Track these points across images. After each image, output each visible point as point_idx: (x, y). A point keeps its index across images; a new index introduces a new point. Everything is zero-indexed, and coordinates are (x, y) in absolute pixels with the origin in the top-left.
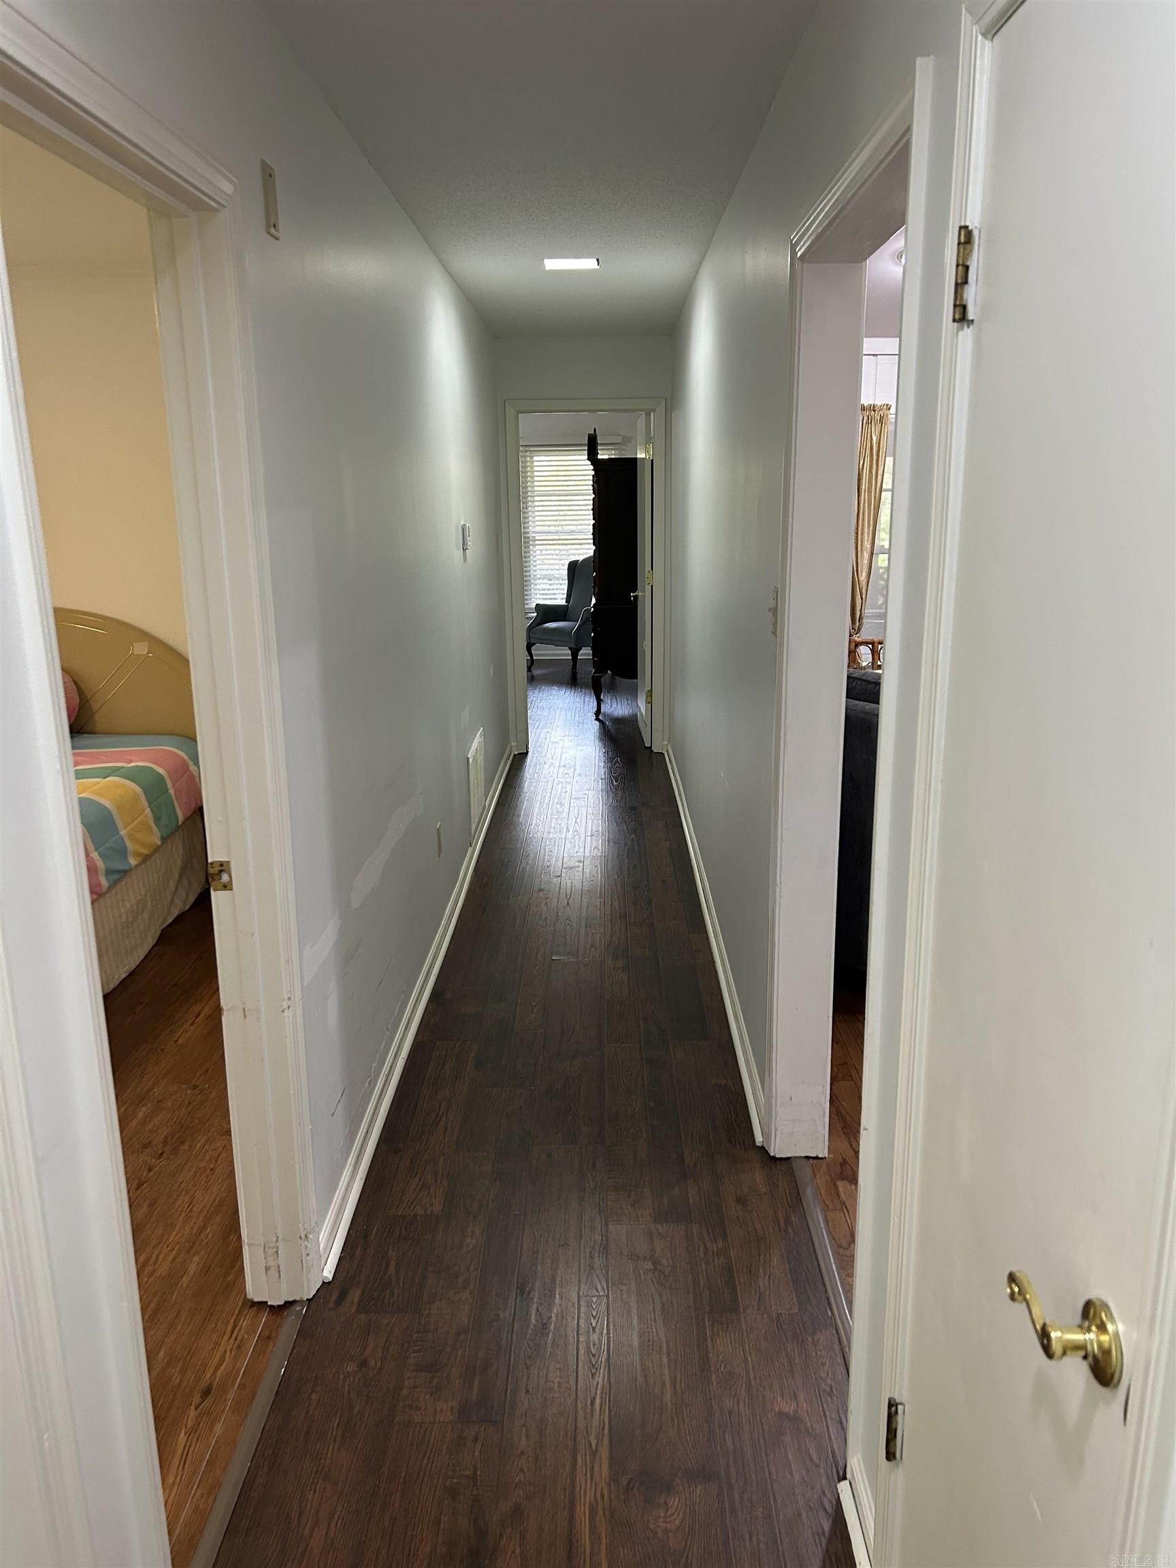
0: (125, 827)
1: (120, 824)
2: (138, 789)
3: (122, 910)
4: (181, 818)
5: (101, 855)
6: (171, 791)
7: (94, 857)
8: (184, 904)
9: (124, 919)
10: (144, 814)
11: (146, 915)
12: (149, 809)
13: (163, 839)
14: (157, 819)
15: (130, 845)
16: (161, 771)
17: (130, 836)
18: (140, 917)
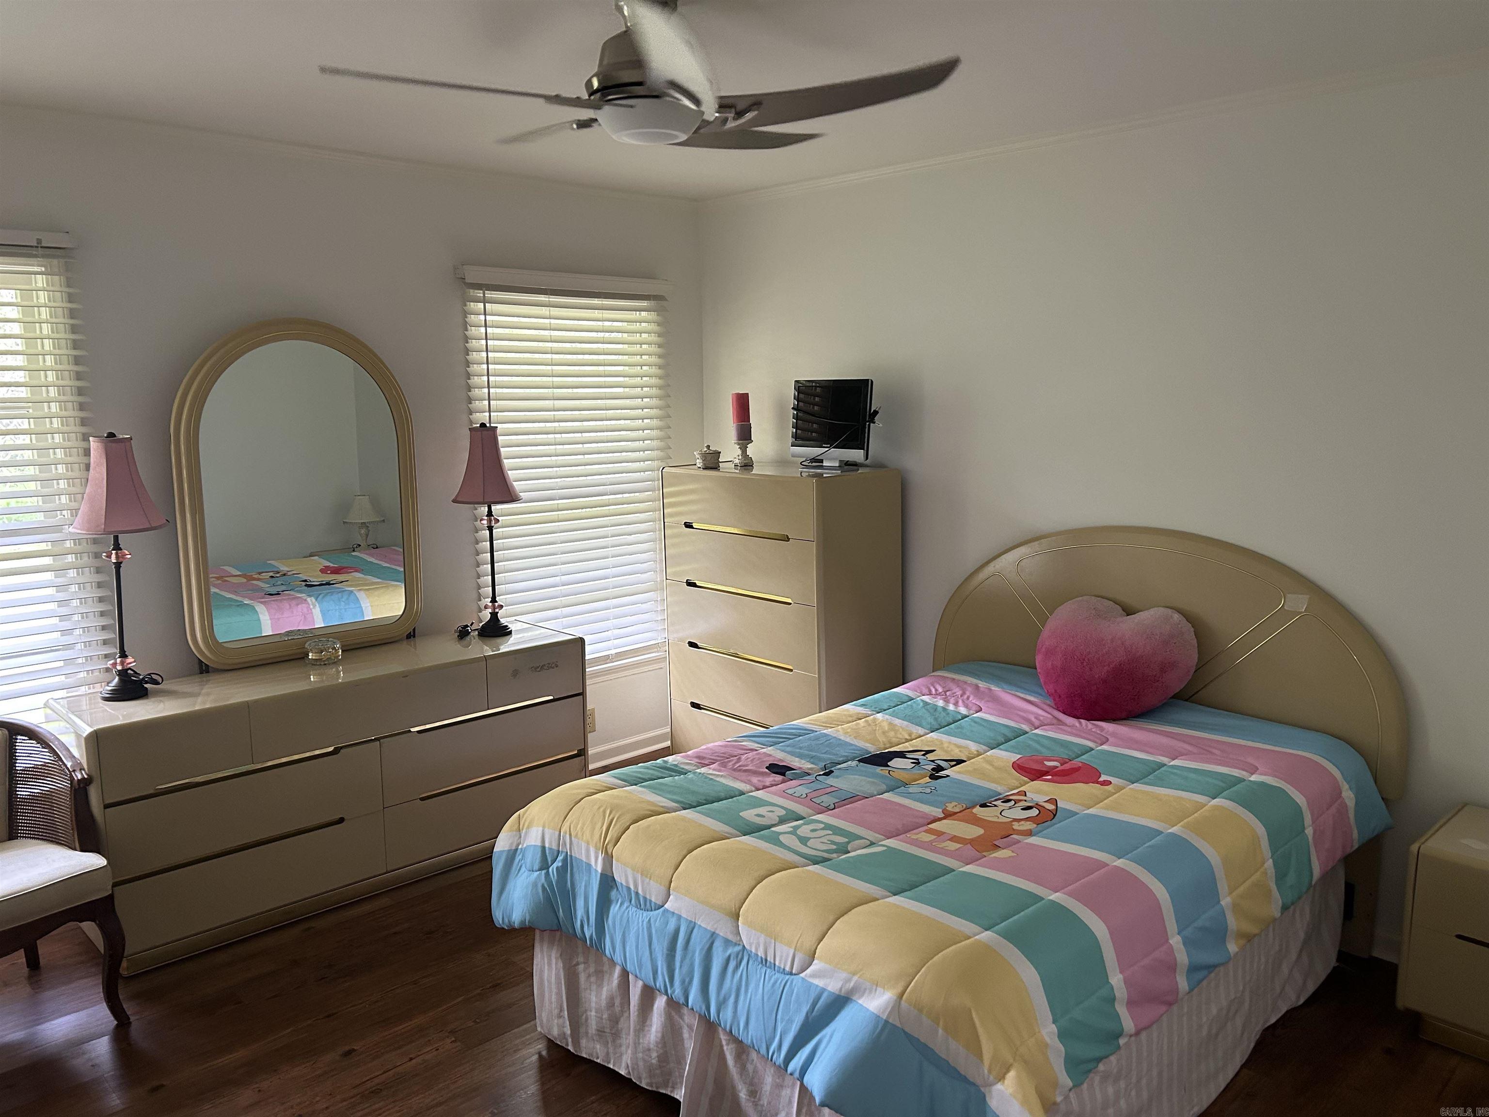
0: (1230, 893)
1: (1223, 886)
2: (1261, 830)
3: (1204, 1019)
4: (1317, 872)
5: (1186, 942)
6: (1309, 831)
7: (1175, 946)
8: (1298, 997)
9: (1204, 1032)
10: (1262, 870)
11: (1239, 1022)
12: (1271, 860)
13: (1285, 908)
14: (1281, 877)
15: (1232, 922)
16: (1300, 799)
17: (1235, 907)
18: (1229, 1024)
